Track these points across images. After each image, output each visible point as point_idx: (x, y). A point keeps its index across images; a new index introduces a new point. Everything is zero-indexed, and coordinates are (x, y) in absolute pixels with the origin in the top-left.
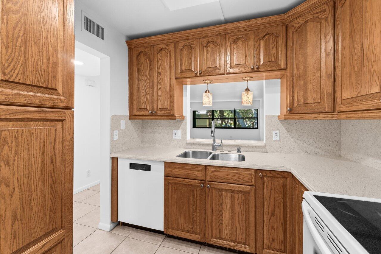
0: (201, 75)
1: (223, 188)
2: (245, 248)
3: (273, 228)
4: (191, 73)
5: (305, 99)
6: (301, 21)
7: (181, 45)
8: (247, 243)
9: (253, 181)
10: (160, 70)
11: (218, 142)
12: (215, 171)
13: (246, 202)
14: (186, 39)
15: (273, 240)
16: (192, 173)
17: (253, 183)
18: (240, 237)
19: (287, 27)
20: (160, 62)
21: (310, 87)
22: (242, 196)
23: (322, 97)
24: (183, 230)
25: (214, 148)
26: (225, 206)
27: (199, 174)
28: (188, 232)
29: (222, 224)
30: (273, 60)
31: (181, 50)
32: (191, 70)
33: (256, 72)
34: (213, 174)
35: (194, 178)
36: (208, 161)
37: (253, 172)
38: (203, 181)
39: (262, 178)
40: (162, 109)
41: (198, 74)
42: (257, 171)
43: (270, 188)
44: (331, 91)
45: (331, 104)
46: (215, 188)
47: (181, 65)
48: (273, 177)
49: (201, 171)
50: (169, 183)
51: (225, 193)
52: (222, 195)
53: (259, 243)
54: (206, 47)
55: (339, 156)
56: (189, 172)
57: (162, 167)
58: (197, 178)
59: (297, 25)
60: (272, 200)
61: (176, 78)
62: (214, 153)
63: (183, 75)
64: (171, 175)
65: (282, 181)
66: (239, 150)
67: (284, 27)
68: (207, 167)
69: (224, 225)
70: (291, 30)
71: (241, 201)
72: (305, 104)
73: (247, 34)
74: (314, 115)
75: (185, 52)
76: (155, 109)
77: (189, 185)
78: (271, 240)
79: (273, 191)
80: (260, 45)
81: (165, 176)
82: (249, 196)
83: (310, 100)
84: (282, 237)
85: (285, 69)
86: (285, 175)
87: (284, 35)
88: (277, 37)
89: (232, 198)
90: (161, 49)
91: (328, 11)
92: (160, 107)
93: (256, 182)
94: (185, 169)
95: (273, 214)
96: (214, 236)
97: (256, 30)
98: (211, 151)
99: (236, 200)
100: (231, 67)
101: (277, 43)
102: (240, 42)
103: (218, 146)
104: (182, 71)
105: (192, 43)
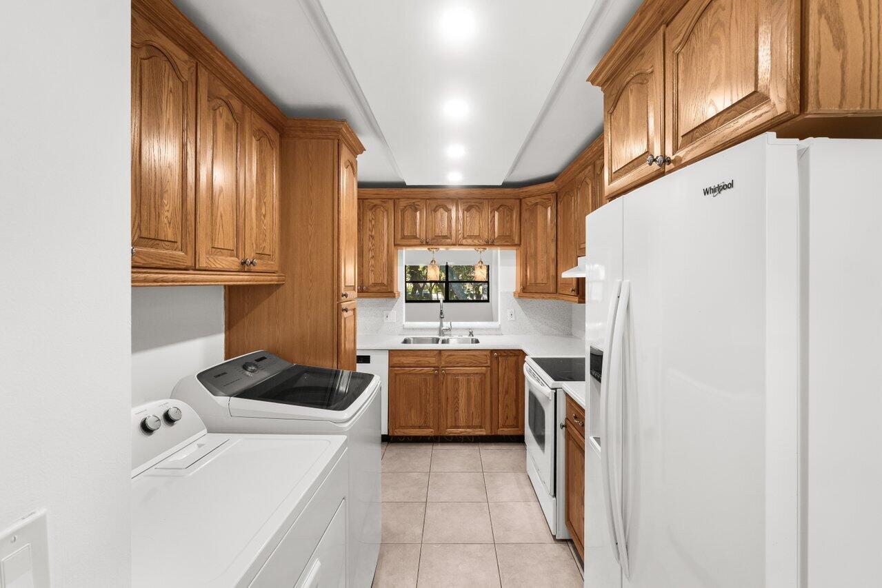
0: (427, 244)
1: (459, 372)
2: (481, 431)
3: (507, 405)
4: (415, 240)
5: (536, 279)
6: (533, 200)
7: (403, 203)
8: (483, 426)
9: (489, 361)
10: (373, 233)
11: (446, 325)
12: (451, 355)
13: (482, 383)
14: (408, 198)
15: (507, 418)
16: (423, 360)
17: (489, 364)
18: (476, 422)
19: (521, 200)
20: (373, 222)
21: (539, 267)
22: (477, 378)
23: (548, 278)
24: (413, 427)
25: (441, 332)
26: (461, 392)
27: (433, 360)
28: (420, 427)
29: (457, 411)
30: (507, 234)
31: (403, 211)
32: (415, 237)
33: (491, 245)
34: (448, 359)
35: (427, 365)
36: (440, 346)
37: (488, 353)
38: (437, 368)
39: (497, 358)
40: (375, 285)
41: (424, 243)
42: (492, 351)
43: (504, 367)
44: (554, 274)
45: (554, 286)
46: (449, 374)
47: (403, 229)
48: (507, 356)
49: (435, 356)
50: (396, 375)
51: (460, 378)
52: (457, 380)
53: (495, 423)
54: (435, 210)
55: (570, 335)
56: (421, 359)
57: (386, 357)
58: (431, 365)
59: (530, 204)
60: (506, 378)
61: (395, 245)
62: (442, 338)
63: (404, 242)
64: (399, 365)
65: (514, 359)
66: (471, 334)
67: (518, 201)
68: (442, 352)
69: (460, 412)
70: (524, 206)
71: (477, 384)
72: (536, 284)
73: (481, 203)
74: (542, 295)
75: (408, 214)
76: (366, 284)
77: (420, 374)
78: (505, 417)
79: (507, 370)
80: (494, 216)
81: (390, 366)
82: (485, 378)
83: (539, 281)
84: (514, 412)
85: (520, 245)
86: (517, 352)
87: (519, 209)
88: (511, 210)
89: (468, 382)
90: (375, 206)
91: (552, 200)
92: (372, 281)
93: (491, 362)
94: (417, 356)
95: (507, 392)
96: (449, 427)
97: (491, 199)
98: (438, 337)
99: (472, 383)
100: (464, 238)
101: (512, 217)
102: (473, 211)
103: (446, 330)
104: (404, 237)
105: (418, 203)
